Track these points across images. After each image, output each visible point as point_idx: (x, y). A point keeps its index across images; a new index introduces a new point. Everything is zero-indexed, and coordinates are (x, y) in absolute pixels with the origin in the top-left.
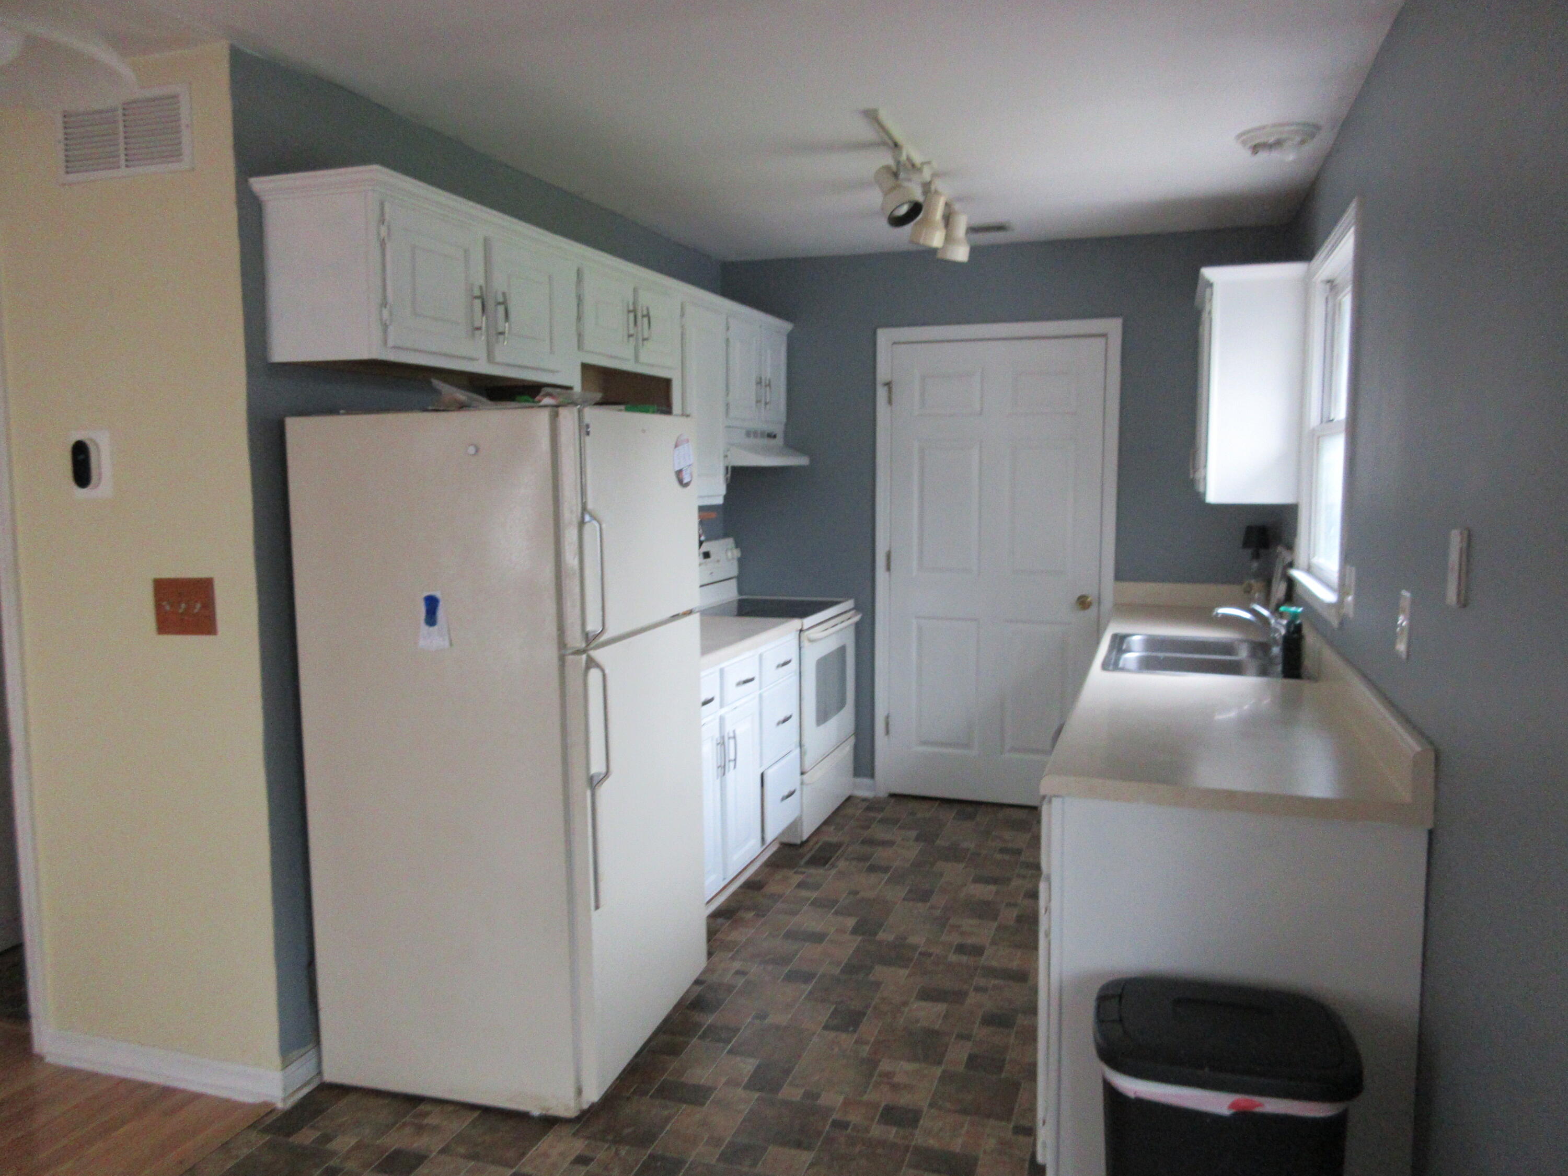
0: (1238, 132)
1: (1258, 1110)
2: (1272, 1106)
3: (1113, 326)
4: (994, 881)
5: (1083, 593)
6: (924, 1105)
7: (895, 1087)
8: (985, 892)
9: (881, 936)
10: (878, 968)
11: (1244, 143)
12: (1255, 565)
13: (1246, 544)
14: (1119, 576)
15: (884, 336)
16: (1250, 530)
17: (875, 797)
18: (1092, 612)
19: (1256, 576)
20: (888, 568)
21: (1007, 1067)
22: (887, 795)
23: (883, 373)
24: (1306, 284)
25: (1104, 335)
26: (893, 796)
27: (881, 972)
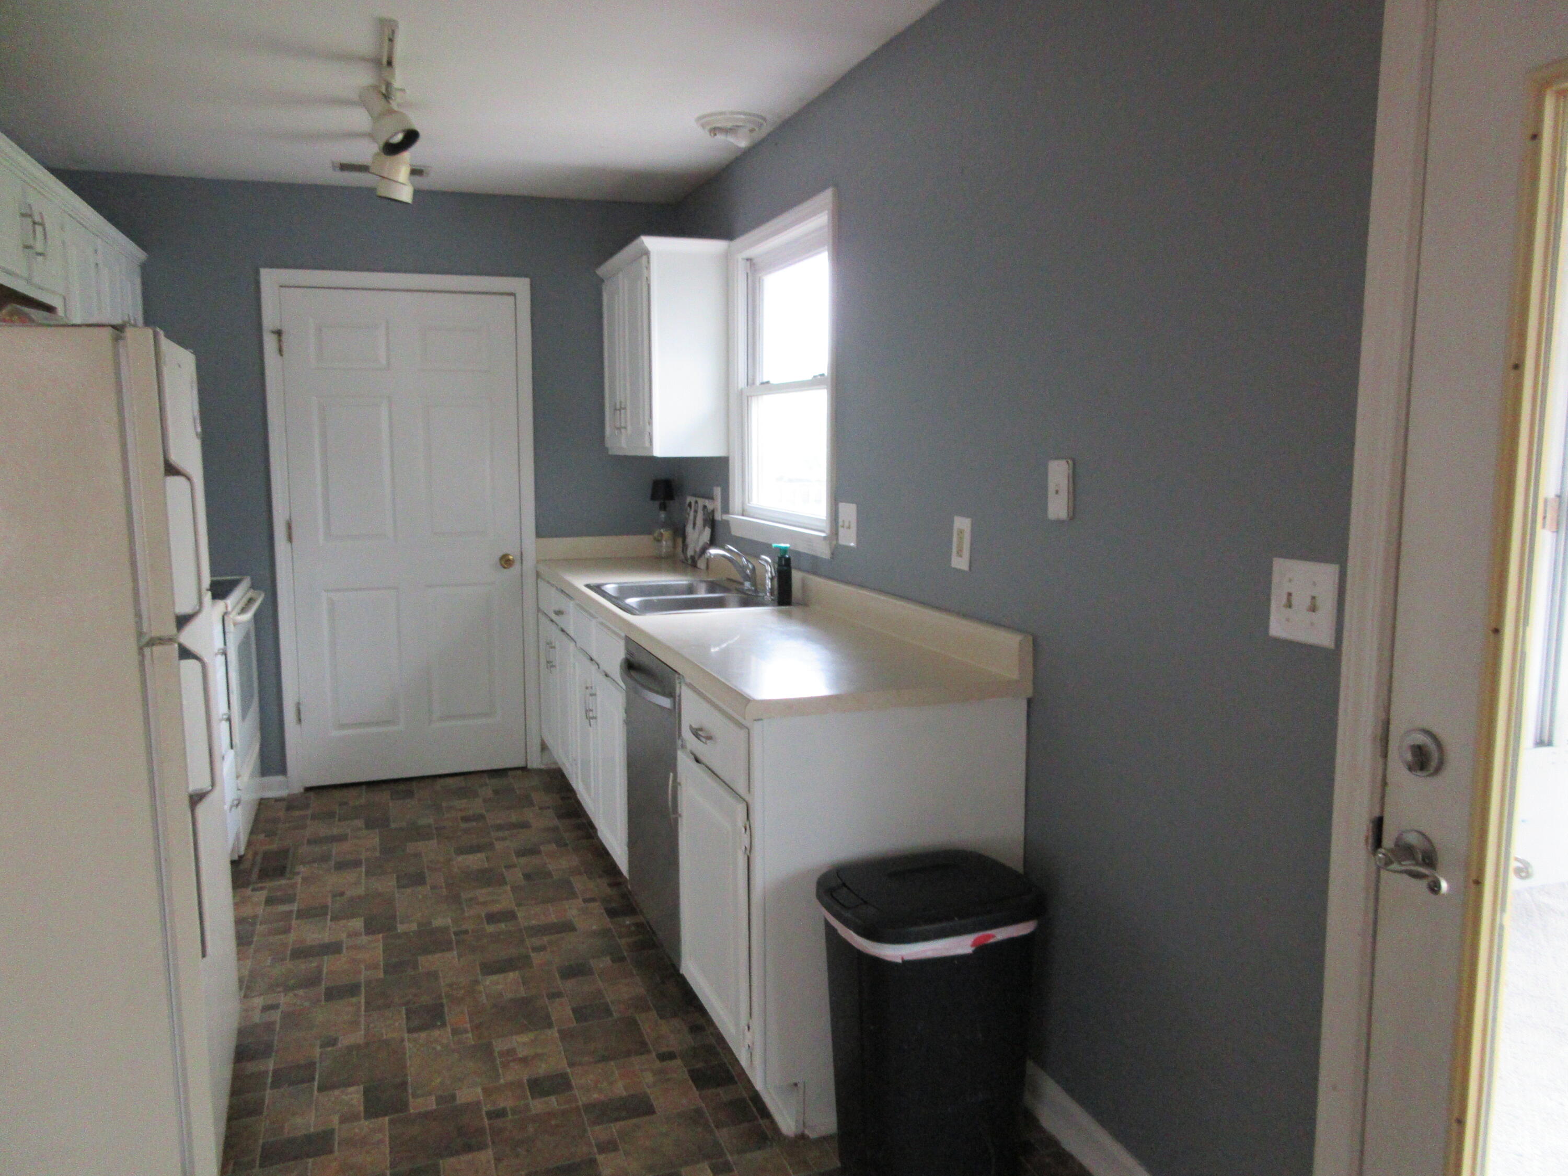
0: (700, 113)
1: (992, 940)
2: (1001, 934)
3: (521, 286)
4: (478, 849)
5: (504, 553)
6: (563, 1065)
7: (524, 1061)
8: (475, 861)
9: (401, 928)
10: (422, 959)
11: (703, 126)
12: (663, 515)
13: (654, 497)
14: (539, 535)
15: (270, 278)
16: (656, 484)
17: (289, 795)
18: (515, 570)
19: (664, 525)
20: (290, 538)
21: (613, 1008)
22: (302, 790)
23: (270, 319)
24: (727, 259)
25: (512, 294)
26: (309, 789)
27: (427, 962)
